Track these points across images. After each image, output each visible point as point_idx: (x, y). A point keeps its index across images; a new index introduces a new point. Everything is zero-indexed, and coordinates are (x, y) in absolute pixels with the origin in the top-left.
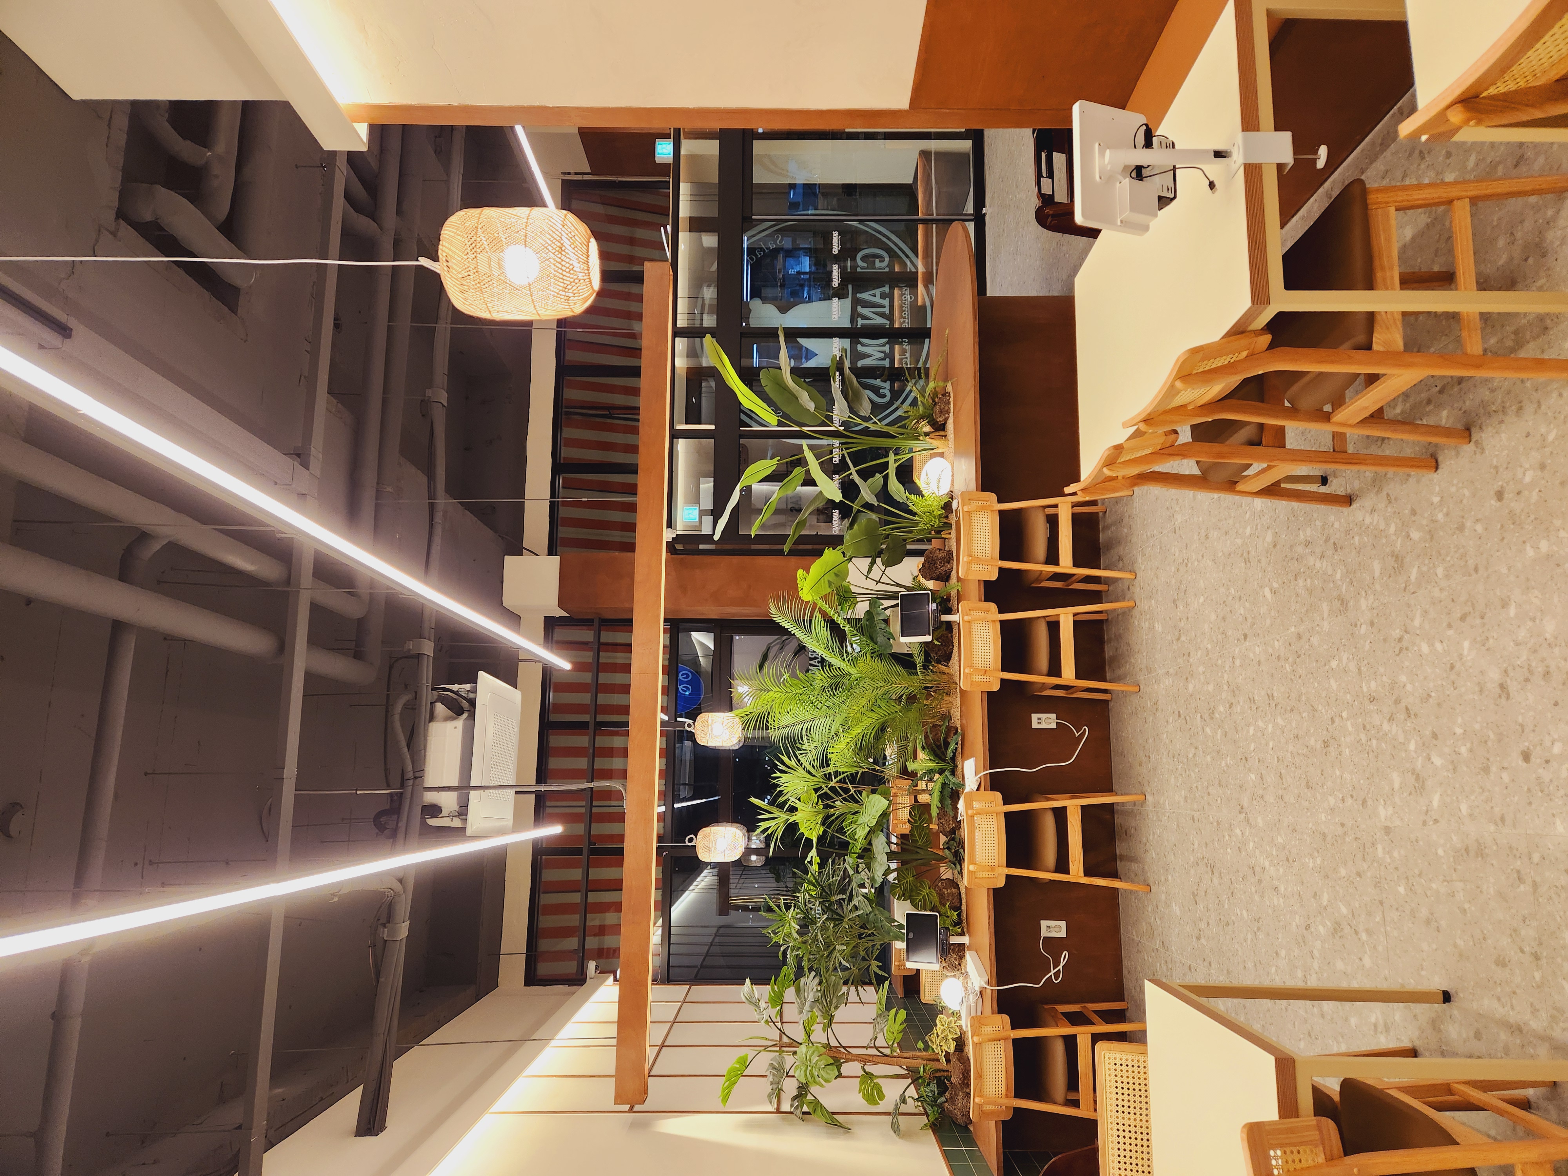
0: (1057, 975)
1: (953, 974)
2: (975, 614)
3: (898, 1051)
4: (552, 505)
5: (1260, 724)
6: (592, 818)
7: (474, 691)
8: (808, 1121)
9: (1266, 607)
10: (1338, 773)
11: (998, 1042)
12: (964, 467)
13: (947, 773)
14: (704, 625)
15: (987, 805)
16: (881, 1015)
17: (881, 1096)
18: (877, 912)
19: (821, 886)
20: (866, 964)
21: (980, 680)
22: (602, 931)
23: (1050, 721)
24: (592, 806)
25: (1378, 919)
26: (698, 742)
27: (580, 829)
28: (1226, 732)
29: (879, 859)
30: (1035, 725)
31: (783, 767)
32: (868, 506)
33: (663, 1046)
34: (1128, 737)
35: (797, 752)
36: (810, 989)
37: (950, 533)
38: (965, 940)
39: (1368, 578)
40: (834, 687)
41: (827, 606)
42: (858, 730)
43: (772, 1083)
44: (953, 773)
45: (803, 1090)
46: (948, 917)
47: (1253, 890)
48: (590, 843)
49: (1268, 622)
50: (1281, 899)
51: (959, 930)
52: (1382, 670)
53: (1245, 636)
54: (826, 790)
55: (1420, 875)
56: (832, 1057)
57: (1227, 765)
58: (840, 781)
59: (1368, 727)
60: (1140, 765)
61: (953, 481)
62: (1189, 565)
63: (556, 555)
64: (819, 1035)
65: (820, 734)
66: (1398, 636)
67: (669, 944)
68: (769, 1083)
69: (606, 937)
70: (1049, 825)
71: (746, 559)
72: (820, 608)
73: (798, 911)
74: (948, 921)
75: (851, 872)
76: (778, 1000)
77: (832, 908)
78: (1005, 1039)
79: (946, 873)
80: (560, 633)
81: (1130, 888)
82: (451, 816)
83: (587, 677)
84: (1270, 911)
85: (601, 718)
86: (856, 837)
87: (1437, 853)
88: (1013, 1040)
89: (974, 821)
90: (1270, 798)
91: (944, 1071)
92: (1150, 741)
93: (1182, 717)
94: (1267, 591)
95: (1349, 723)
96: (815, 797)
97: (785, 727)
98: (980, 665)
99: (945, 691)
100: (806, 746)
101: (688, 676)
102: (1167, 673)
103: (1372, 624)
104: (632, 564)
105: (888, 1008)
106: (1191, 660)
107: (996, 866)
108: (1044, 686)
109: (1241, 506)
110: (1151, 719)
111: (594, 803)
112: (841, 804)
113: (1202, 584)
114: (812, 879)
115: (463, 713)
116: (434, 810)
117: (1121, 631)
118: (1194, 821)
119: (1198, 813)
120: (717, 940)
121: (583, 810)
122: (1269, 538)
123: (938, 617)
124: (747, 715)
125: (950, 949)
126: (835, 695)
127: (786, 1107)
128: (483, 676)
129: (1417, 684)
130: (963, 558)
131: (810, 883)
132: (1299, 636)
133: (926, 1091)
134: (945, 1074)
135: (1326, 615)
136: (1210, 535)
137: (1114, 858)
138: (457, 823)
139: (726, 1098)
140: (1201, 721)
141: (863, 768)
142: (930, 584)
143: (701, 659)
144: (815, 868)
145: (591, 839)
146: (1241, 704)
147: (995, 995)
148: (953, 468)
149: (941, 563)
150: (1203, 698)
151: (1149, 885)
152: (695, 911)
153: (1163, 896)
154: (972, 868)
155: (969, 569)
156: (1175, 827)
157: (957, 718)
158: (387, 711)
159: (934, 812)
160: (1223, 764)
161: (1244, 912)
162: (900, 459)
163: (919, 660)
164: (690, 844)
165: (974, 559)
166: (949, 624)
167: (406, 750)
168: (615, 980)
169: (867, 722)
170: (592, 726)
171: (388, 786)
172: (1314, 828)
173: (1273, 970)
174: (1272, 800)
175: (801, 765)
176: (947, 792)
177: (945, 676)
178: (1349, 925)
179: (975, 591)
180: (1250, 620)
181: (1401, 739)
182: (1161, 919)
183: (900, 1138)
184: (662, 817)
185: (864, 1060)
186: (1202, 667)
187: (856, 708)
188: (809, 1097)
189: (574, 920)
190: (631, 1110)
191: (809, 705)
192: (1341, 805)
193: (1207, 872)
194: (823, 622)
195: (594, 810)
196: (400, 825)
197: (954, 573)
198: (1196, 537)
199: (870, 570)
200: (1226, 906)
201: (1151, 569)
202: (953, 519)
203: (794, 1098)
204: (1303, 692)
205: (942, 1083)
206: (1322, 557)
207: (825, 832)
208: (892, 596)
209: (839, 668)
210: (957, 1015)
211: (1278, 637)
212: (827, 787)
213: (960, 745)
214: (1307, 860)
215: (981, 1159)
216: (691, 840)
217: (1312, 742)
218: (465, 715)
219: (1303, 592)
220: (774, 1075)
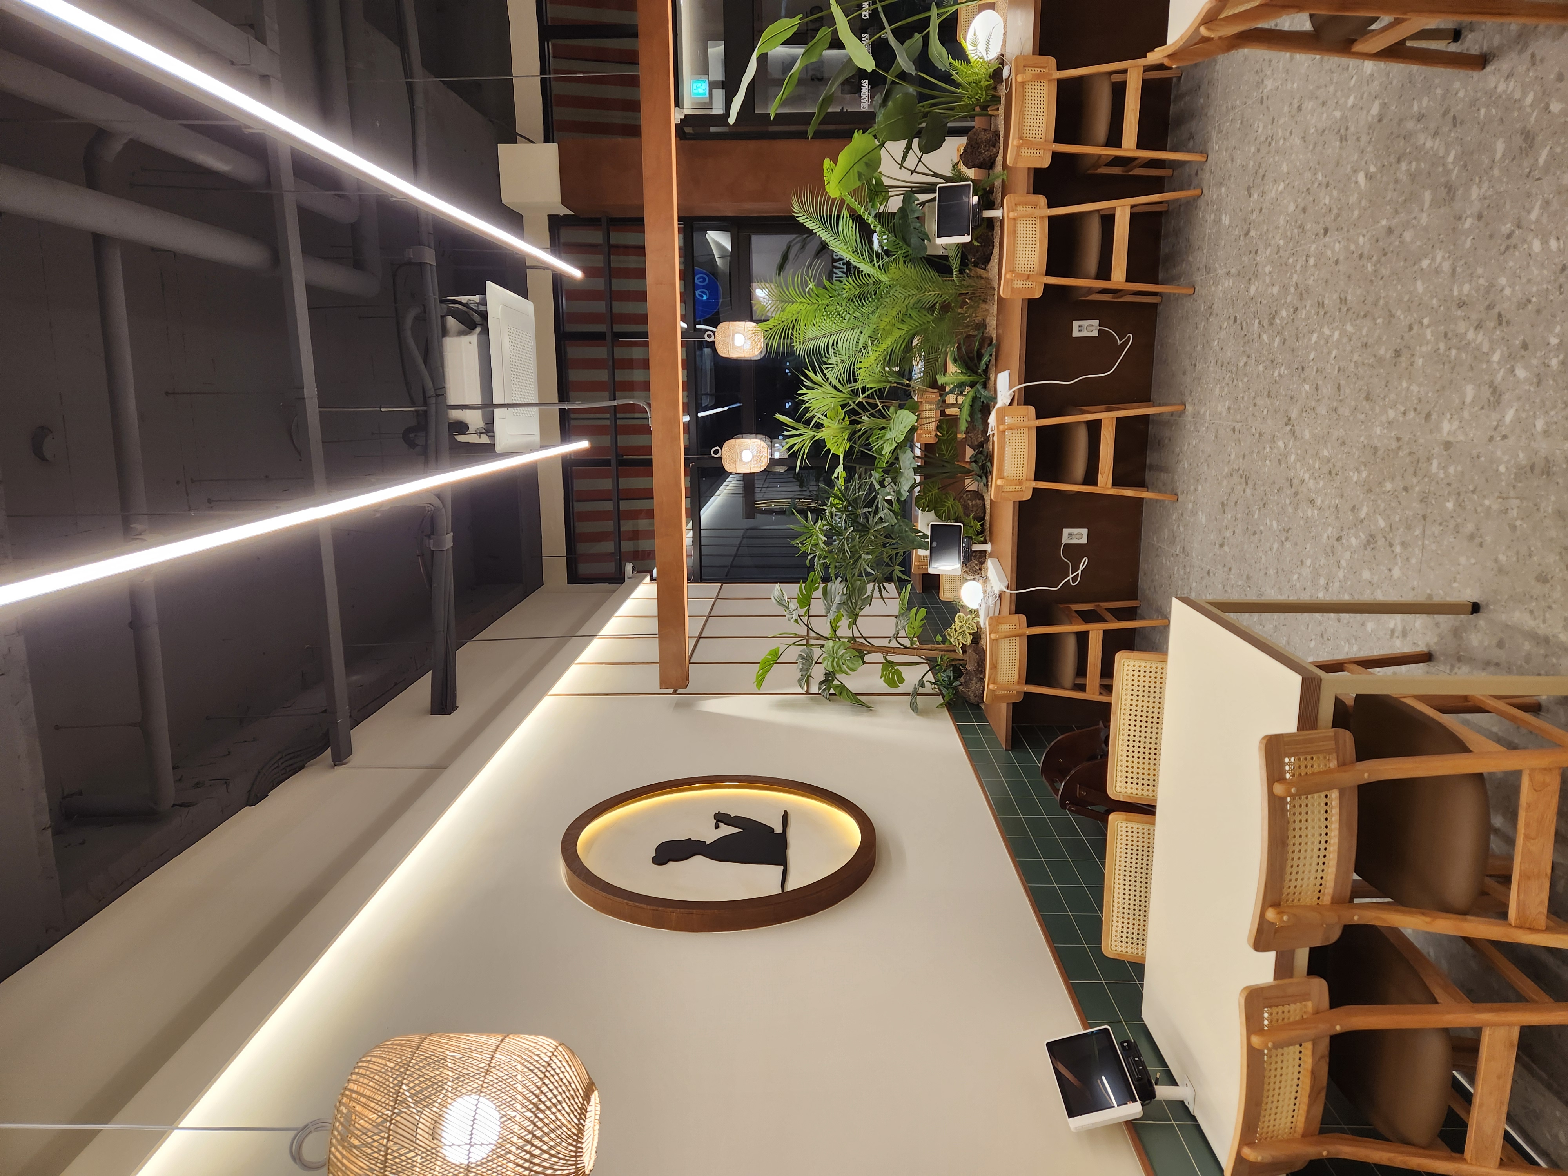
0: (1074, 579)
1: (973, 577)
2: (1022, 210)
3: (918, 643)
4: (543, 82)
5: (1326, 331)
6: (617, 430)
7: (484, 303)
8: (834, 701)
9: (1356, 195)
10: (1405, 384)
11: (1014, 638)
12: (1020, 23)
13: (979, 386)
14: (721, 223)
15: (1019, 419)
16: (903, 614)
17: (902, 680)
18: (902, 524)
19: (848, 500)
20: (889, 569)
21: (1021, 286)
22: (635, 535)
23: (1092, 328)
24: (616, 419)
25: (1416, 533)
26: (719, 353)
27: (606, 441)
28: (1285, 340)
29: (905, 474)
30: (1076, 334)
31: (807, 383)
32: (903, 76)
33: (700, 637)
34: (1175, 344)
35: (824, 367)
36: (837, 593)
37: (998, 109)
38: (987, 547)
39: (1486, 161)
40: (861, 297)
41: (857, 203)
42: (888, 343)
43: (801, 670)
44: (985, 386)
45: (829, 678)
46: (972, 527)
47: (1288, 502)
48: (617, 455)
49: (1356, 213)
50: (1316, 511)
51: (982, 539)
52: (1480, 271)
53: (1326, 231)
54: (853, 405)
55: (1473, 492)
56: (857, 650)
57: (1280, 375)
58: (868, 397)
59: (1450, 335)
60: (1184, 373)
61: (1004, 41)
62: (1273, 144)
63: (553, 143)
64: (844, 631)
65: (847, 347)
66: (1508, 231)
67: (700, 546)
68: (799, 670)
69: (640, 541)
70: (1081, 439)
71: (764, 144)
72: (848, 204)
73: (825, 523)
74: (971, 531)
75: (877, 487)
76: (805, 601)
77: (858, 520)
78: (1020, 636)
79: (971, 484)
80: (568, 235)
81: (1157, 497)
82: (478, 433)
83: (600, 284)
84: (1302, 522)
85: (618, 328)
86: (883, 453)
87: (1497, 470)
88: (1028, 636)
89: (1004, 437)
90: (1322, 410)
91: (960, 660)
92: (1199, 348)
93: (1238, 322)
94: (1361, 177)
95: (1429, 331)
96: (841, 412)
97: (810, 340)
98: (1023, 269)
99: (982, 298)
100: (833, 360)
101: (704, 280)
102: (1228, 273)
103: (1480, 217)
104: (639, 151)
105: (909, 609)
106: (1258, 258)
107: (1024, 479)
108: (1090, 291)
109: (1347, 68)
110: (1203, 324)
111: (618, 416)
112: (867, 419)
113: (1285, 168)
114: (838, 493)
115: (476, 328)
116: (461, 427)
117: (1182, 224)
118: (1234, 432)
119: (1240, 424)
120: (745, 541)
121: (607, 422)
122: (1375, 110)
123: (980, 213)
124: (771, 329)
125: (971, 555)
126: (864, 305)
127: (814, 689)
128: (490, 286)
129: (1517, 288)
130: (1013, 142)
131: (836, 497)
132: (1390, 231)
133: (942, 676)
134: (961, 662)
135: (1426, 206)
136: (1304, 106)
137: (1143, 467)
138: (485, 439)
139: (760, 682)
140: (1259, 327)
141: (890, 382)
142: (971, 173)
143: (717, 260)
144: (841, 482)
145: (619, 452)
146: (1307, 308)
147: (1014, 597)
148: (1005, 25)
149: (986, 146)
150: (1264, 302)
151: (1176, 494)
152: (722, 515)
153: (1190, 506)
154: (999, 482)
155: (1018, 155)
156: (1213, 438)
157: (993, 327)
158: (398, 323)
159: (963, 426)
160: (1276, 374)
161: (1275, 524)
162: (944, 13)
163: (955, 264)
164: (716, 456)
165: (1026, 142)
166: (990, 221)
167: (423, 366)
168: (652, 579)
169: (897, 334)
170: (609, 337)
171: (413, 404)
172: (1365, 442)
173: (1296, 577)
174: (1324, 412)
175: (827, 379)
176: (978, 405)
177: (983, 281)
178: (1385, 537)
179: (1022, 182)
180: (1335, 211)
181: (1485, 348)
182: (1185, 526)
183: (918, 715)
184: (687, 426)
185: (885, 651)
186: (1269, 266)
187: (887, 320)
188: (836, 682)
189: (609, 526)
190: (675, 693)
191: (836, 316)
192: (1401, 419)
193: (1241, 484)
194: (851, 221)
195: (619, 422)
196: (429, 442)
197: (1000, 159)
198: (1286, 109)
199: (904, 159)
200: (1256, 516)
201: (1226, 150)
202: (1002, 91)
203: (821, 683)
204: (1383, 295)
205: (958, 670)
206: (1436, 134)
207: (851, 447)
208: (929, 188)
209: (869, 275)
210: (975, 613)
211: (1365, 232)
212: (854, 402)
213: (993, 356)
214: (1351, 474)
215: (992, 732)
216: (716, 452)
217: (1382, 351)
218: (478, 330)
219: (1405, 177)
220: (803, 664)
